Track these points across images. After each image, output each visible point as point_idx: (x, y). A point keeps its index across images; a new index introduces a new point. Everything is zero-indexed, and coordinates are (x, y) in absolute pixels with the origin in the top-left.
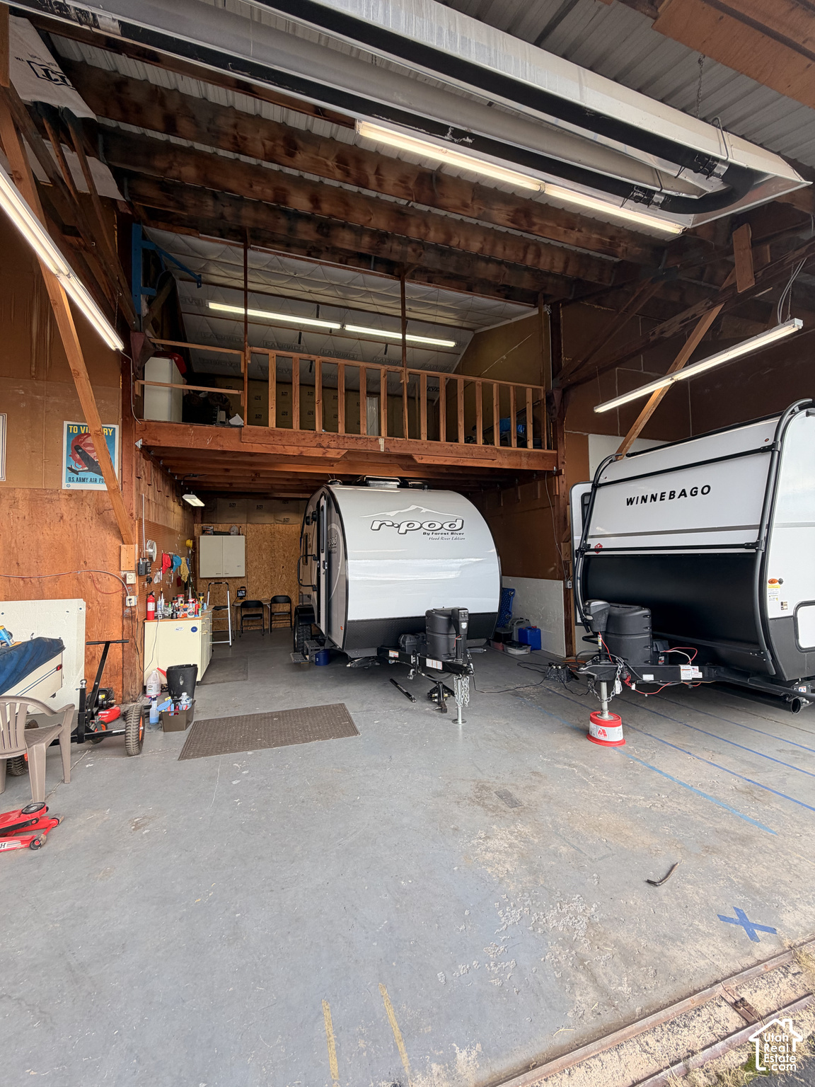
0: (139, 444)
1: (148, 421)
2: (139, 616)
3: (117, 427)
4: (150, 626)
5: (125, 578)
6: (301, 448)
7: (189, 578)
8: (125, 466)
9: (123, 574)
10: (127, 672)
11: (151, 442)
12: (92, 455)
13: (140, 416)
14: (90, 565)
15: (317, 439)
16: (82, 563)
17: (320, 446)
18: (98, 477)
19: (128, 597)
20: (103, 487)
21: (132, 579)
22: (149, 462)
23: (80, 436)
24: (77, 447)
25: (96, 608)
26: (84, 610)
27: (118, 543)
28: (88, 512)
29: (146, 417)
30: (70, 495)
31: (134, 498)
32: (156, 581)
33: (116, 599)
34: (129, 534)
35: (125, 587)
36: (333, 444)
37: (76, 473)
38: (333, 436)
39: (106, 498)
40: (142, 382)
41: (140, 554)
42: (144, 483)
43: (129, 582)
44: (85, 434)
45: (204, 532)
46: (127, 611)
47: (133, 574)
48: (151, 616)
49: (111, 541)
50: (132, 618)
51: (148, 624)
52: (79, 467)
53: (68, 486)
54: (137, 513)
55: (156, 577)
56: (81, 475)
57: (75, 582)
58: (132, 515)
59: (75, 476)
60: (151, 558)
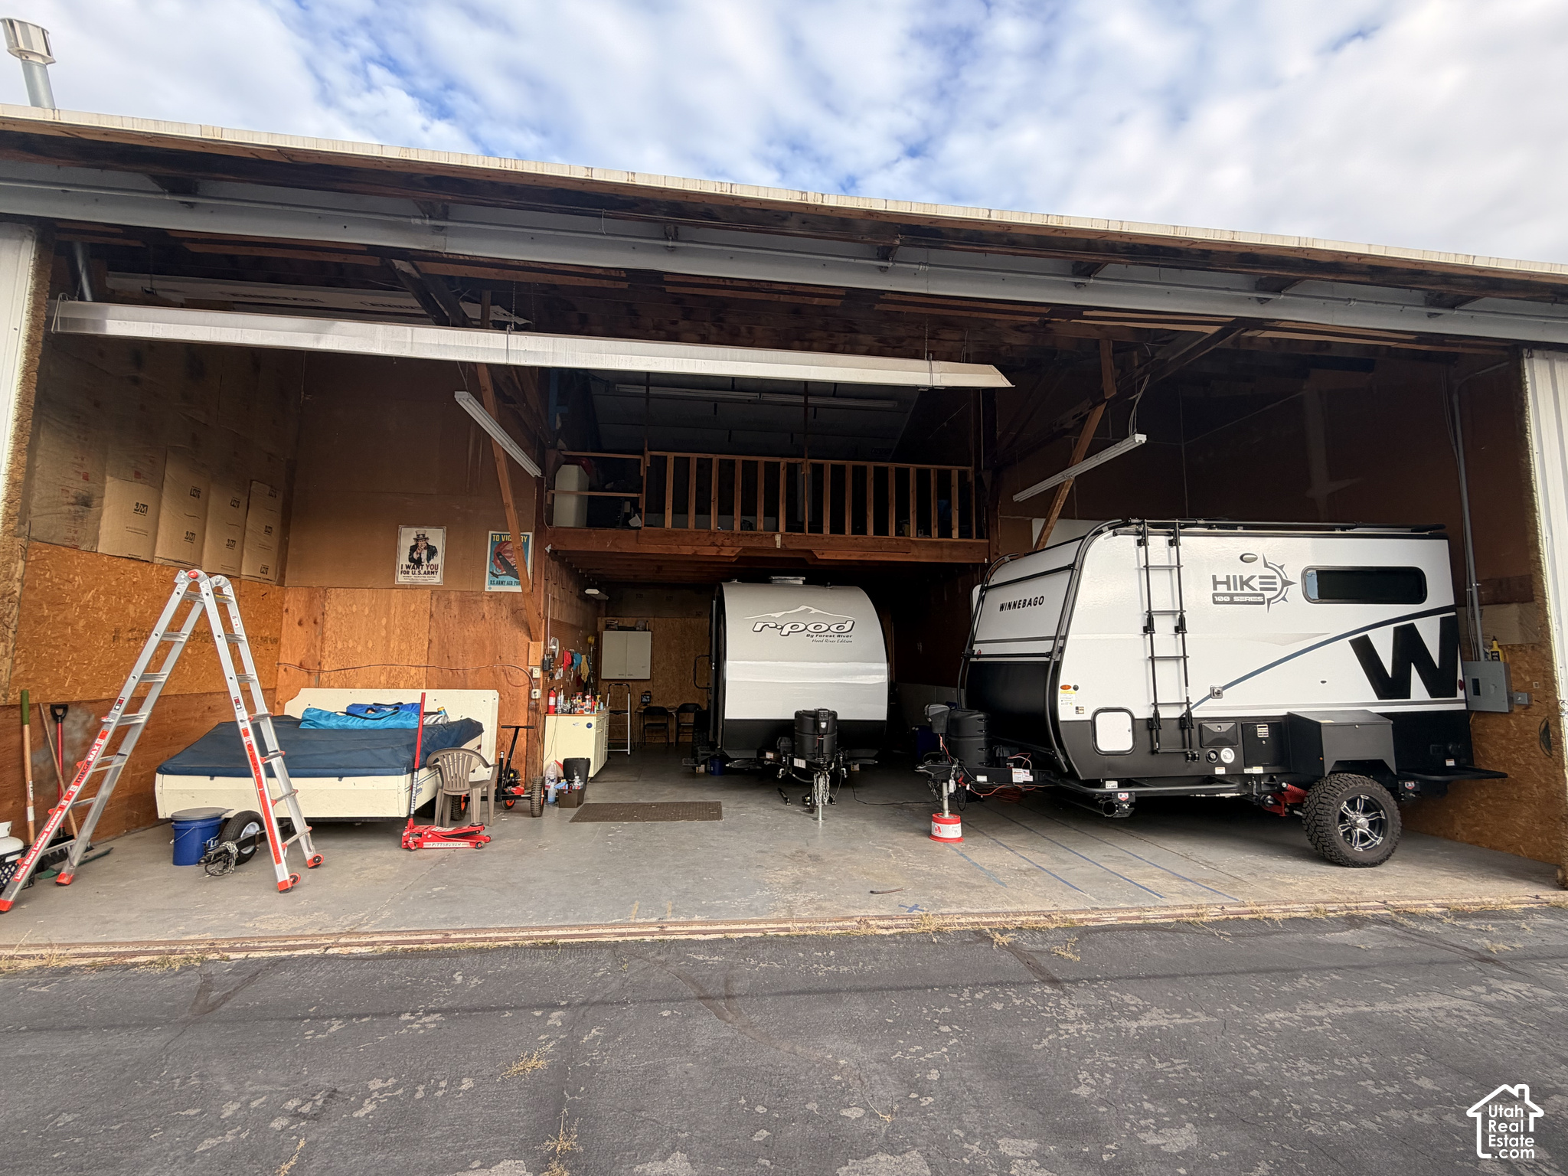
0: (548, 549)
1: (557, 527)
2: (542, 710)
3: (530, 534)
4: (550, 720)
5: (531, 673)
6: (695, 548)
7: (589, 678)
8: (536, 570)
9: (530, 668)
10: (530, 760)
11: (558, 547)
12: (510, 560)
13: (550, 523)
14: (504, 659)
15: (711, 537)
16: (498, 658)
17: (713, 544)
18: (514, 580)
19: (534, 690)
20: (518, 589)
21: (537, 673)
22: (556, 563)
23: (501, 543)
24: (498, 555)
25: (507, 699)
26: (497, 699)
27: (528, 639)
28: (505, 612)
29: (555, 524)
30: (491, 597)
31: (542, 598)
32: (557, 677)
33: (524, 691)
34: (537, 632)
35: (531, 681)
36: (728, 543)
37: (497, 576)
38: (727, 535)
39: (519, 599)
40: (552, 492)
41: (545, 650)
42: (551, 582)
43: (535, 676)
44: (505, 541)
45: (608, 627)
46: (533, 703)
47: (539, 669)
48: (551, 709)
49: (522, 637)
50: (536, 710)
51: (548, 718)
52: (498, 572)
53: (490, 588)
54: (544, 612)
55: (557, 674)
56: (501, 579)
57: (491, 674)
58: (539, 614)
59: (496, 579)
60: (554, 655)
